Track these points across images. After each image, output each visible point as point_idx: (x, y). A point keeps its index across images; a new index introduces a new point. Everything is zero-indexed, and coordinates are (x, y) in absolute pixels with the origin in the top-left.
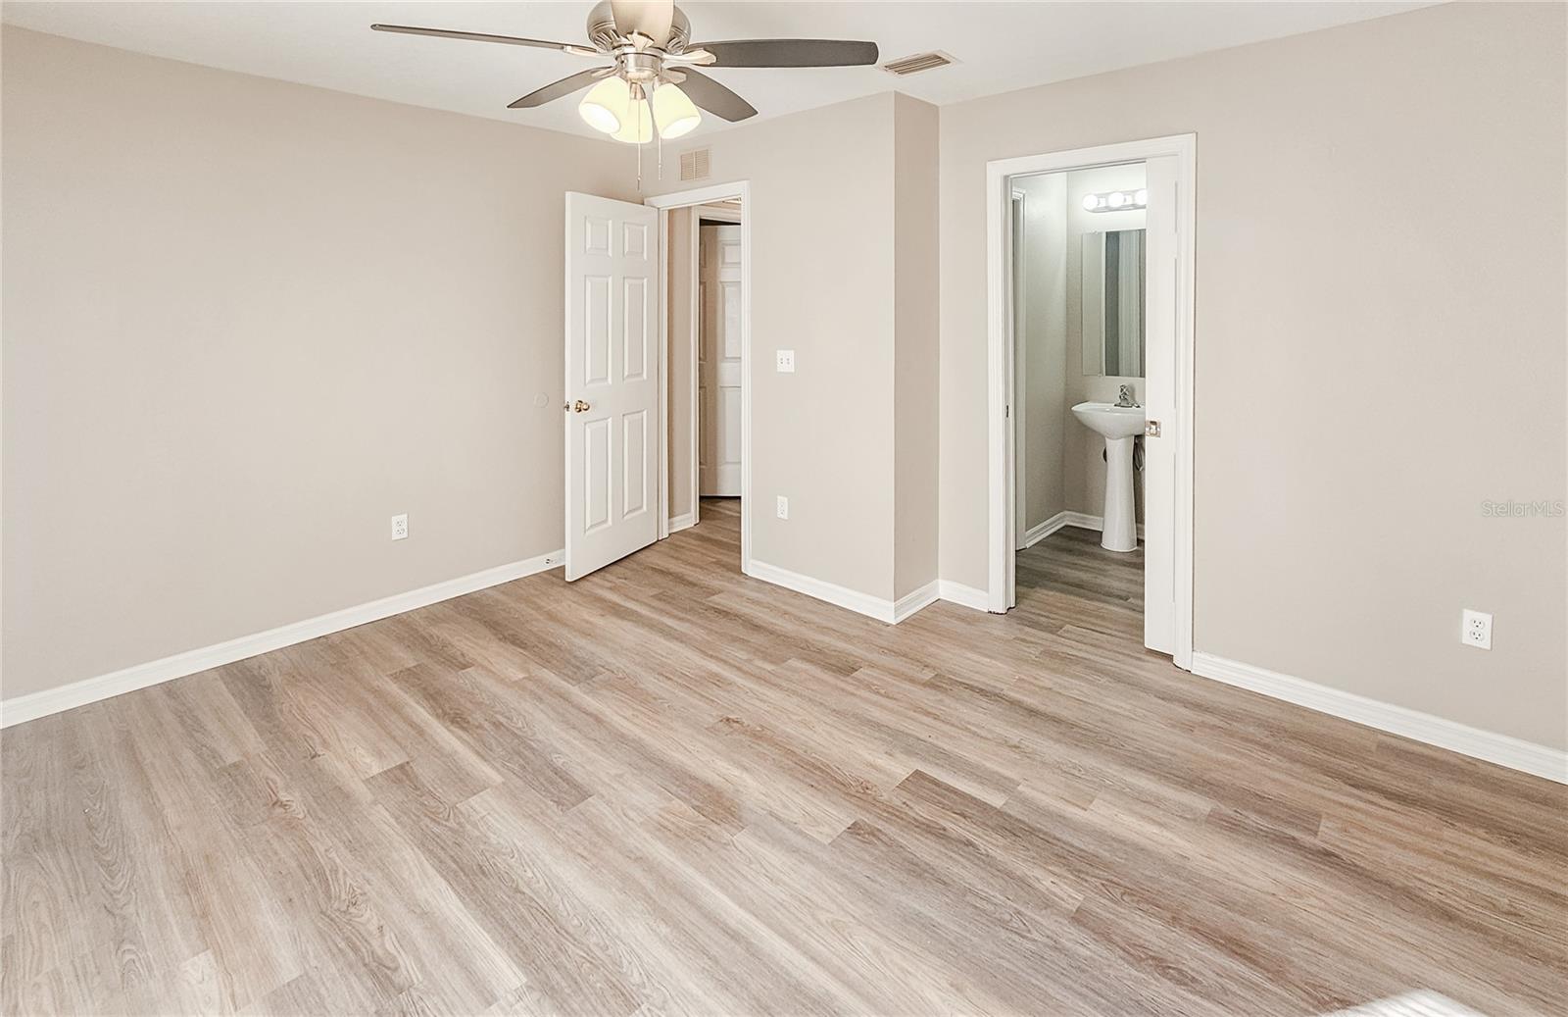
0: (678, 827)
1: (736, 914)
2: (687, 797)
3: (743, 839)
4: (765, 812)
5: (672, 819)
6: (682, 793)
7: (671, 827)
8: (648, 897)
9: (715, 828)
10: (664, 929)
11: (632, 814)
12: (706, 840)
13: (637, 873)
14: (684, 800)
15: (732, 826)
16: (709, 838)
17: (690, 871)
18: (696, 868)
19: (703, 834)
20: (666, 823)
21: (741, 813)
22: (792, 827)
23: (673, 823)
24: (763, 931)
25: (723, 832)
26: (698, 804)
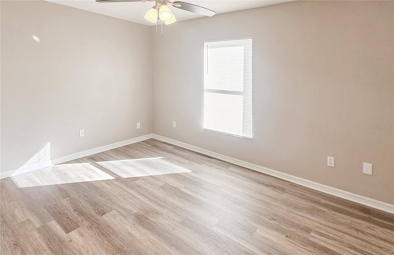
0: (153, 214)
1: (141, 197)
2: (150, 222)
3: (135, 211)
4: (128, 218)
5: (155, 216)
6: (152, 223)
7: (155, 214)
8: (160, 200)
9: (143, 214)
10: (156, 195)
11: (167, 217)
12: (146, 211)
13: (163, 204)
14: (151, 221)
15: (138, 214)
16: (145, 211)
17: (150, 204)
18: (148, 205)
19: (146, 212)
20: (157, 215)
21: (135, 218)
22: (121, 214)
23: (155, 215)
24: (136, 195)
25: (141, 212)
26: (148, 220)
